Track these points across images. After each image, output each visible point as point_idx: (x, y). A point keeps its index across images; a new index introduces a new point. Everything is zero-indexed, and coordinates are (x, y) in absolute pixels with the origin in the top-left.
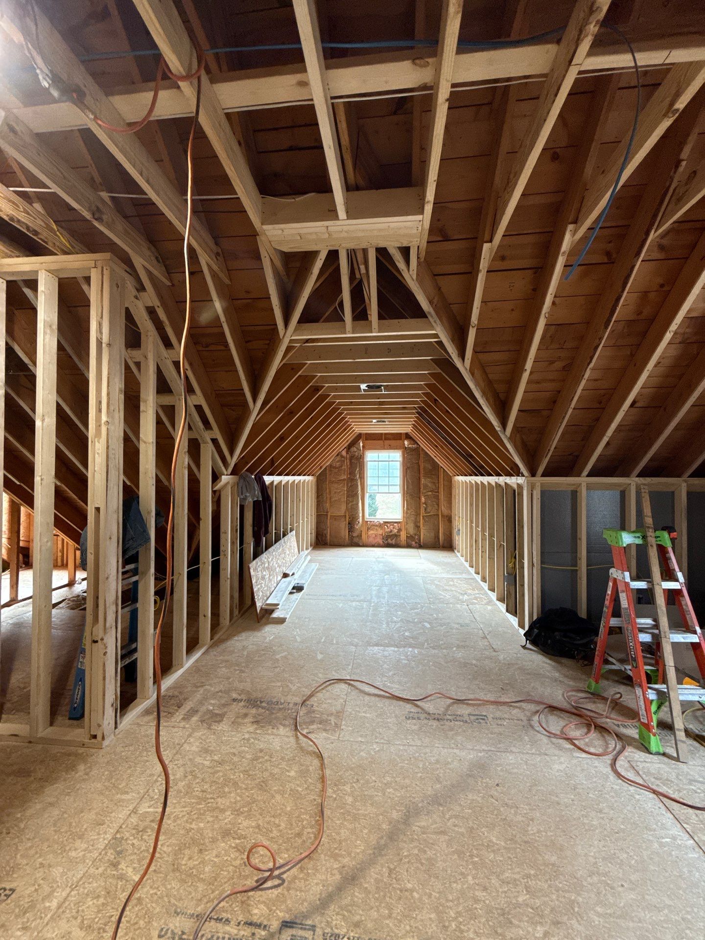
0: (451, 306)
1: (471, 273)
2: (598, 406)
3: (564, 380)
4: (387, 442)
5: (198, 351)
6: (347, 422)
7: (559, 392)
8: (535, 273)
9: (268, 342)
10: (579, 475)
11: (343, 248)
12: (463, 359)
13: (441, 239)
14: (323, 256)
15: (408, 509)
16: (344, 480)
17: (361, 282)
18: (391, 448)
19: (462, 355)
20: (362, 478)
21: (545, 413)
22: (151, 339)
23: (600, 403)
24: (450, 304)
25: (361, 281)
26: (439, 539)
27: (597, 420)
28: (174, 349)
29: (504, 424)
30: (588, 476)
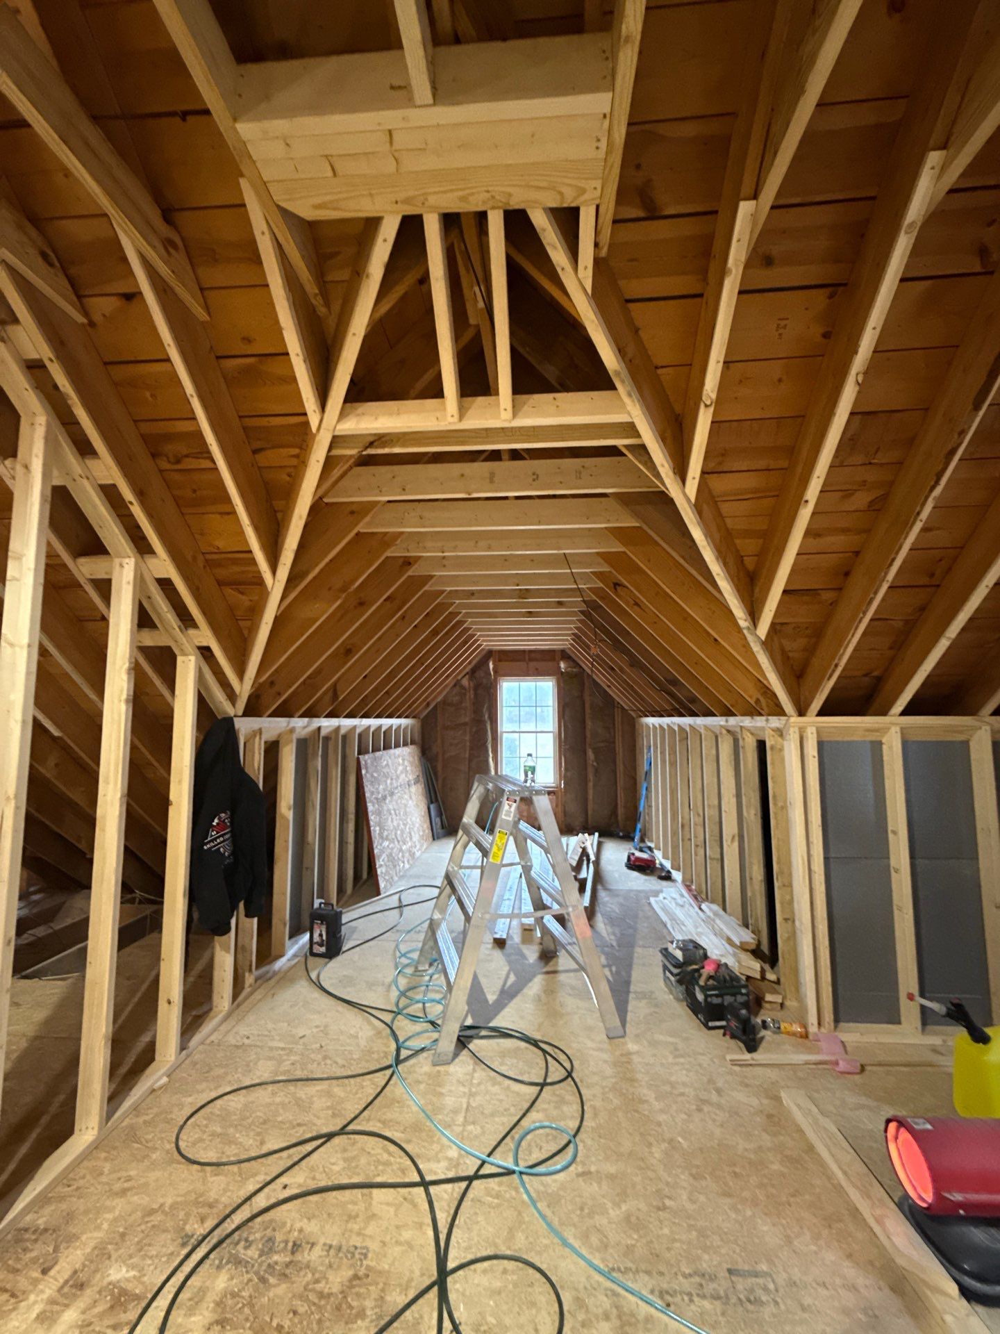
0: (660, 371)
1: (701, 295)
2: (924, 580)
3: (868, 531)
4: (532, 664)
5: (161, 471)
6: (468, 629)
7: (857, 553)
8: (831, 297)
9: (296, 451)
10: (884, 712)
11: (433, 209)
12: (683, 481)
13: (641, 214)
14: (388, 232)
15: (566, 769)
16: (465, 724)
17: (477, 338)
18: (539, 673)
19: (681, 472)
20: (494, 720)
21: (827, 596)
22: (40, 432)
23: (932, 575)
24: (657, 368)
25: (478, 335)
26: (616, 816)
27: (922, 609)
28: (99, 458)
29: (754, 615)
30: (904, 713)
